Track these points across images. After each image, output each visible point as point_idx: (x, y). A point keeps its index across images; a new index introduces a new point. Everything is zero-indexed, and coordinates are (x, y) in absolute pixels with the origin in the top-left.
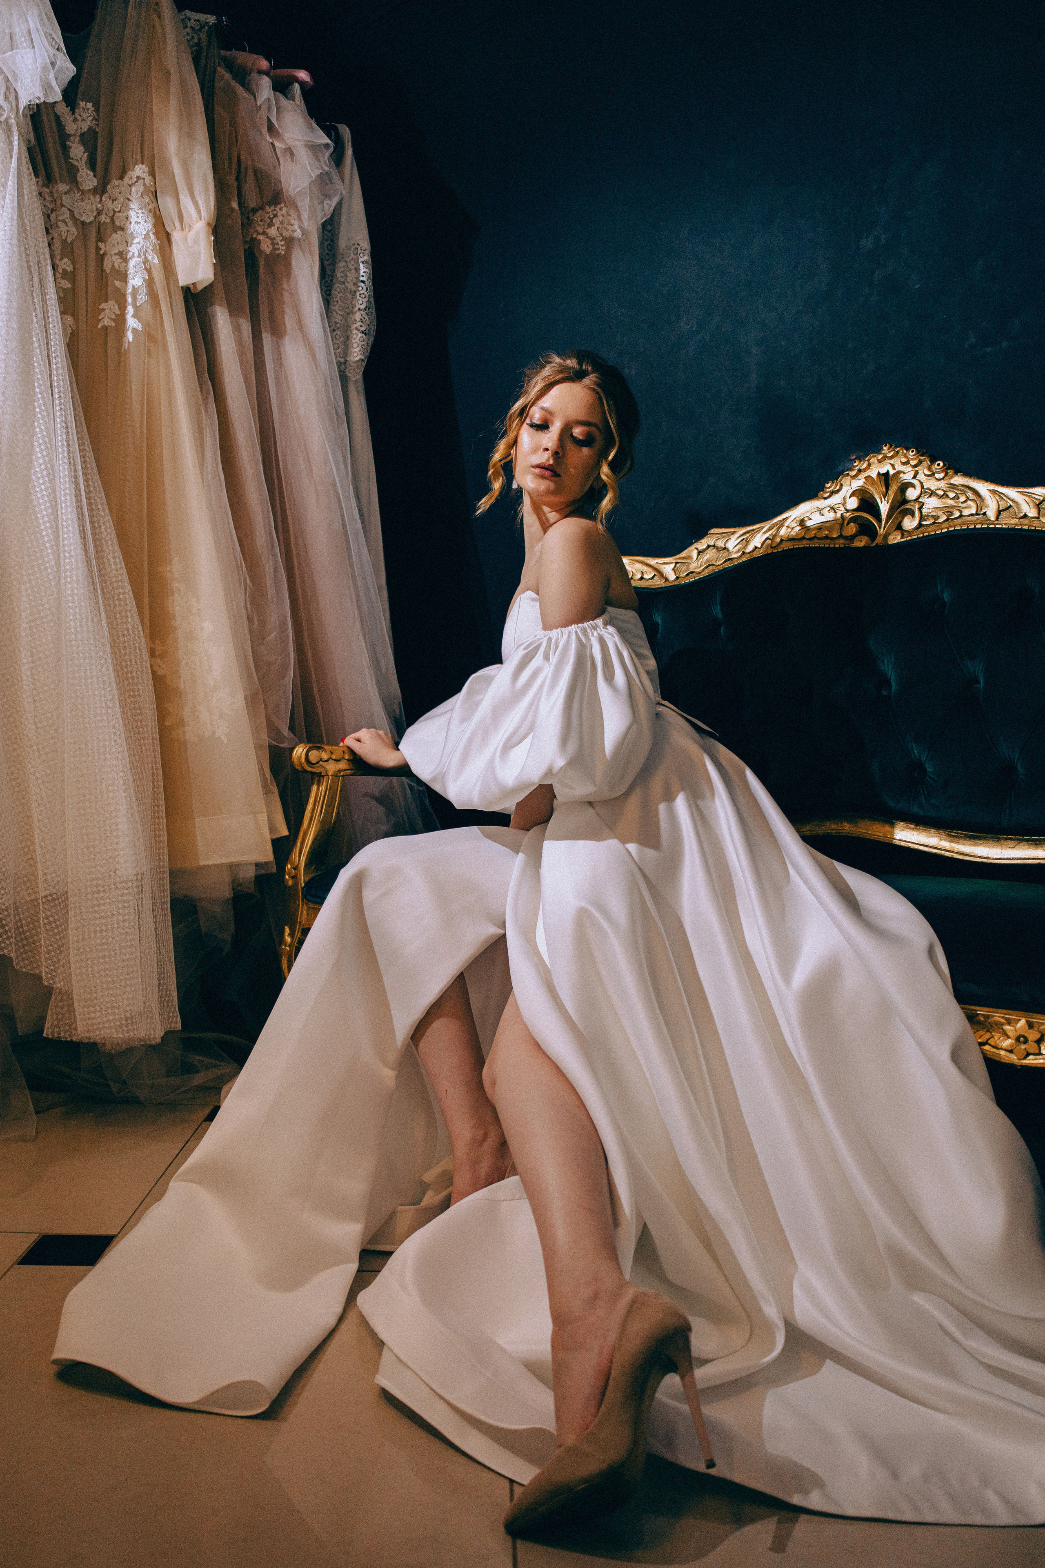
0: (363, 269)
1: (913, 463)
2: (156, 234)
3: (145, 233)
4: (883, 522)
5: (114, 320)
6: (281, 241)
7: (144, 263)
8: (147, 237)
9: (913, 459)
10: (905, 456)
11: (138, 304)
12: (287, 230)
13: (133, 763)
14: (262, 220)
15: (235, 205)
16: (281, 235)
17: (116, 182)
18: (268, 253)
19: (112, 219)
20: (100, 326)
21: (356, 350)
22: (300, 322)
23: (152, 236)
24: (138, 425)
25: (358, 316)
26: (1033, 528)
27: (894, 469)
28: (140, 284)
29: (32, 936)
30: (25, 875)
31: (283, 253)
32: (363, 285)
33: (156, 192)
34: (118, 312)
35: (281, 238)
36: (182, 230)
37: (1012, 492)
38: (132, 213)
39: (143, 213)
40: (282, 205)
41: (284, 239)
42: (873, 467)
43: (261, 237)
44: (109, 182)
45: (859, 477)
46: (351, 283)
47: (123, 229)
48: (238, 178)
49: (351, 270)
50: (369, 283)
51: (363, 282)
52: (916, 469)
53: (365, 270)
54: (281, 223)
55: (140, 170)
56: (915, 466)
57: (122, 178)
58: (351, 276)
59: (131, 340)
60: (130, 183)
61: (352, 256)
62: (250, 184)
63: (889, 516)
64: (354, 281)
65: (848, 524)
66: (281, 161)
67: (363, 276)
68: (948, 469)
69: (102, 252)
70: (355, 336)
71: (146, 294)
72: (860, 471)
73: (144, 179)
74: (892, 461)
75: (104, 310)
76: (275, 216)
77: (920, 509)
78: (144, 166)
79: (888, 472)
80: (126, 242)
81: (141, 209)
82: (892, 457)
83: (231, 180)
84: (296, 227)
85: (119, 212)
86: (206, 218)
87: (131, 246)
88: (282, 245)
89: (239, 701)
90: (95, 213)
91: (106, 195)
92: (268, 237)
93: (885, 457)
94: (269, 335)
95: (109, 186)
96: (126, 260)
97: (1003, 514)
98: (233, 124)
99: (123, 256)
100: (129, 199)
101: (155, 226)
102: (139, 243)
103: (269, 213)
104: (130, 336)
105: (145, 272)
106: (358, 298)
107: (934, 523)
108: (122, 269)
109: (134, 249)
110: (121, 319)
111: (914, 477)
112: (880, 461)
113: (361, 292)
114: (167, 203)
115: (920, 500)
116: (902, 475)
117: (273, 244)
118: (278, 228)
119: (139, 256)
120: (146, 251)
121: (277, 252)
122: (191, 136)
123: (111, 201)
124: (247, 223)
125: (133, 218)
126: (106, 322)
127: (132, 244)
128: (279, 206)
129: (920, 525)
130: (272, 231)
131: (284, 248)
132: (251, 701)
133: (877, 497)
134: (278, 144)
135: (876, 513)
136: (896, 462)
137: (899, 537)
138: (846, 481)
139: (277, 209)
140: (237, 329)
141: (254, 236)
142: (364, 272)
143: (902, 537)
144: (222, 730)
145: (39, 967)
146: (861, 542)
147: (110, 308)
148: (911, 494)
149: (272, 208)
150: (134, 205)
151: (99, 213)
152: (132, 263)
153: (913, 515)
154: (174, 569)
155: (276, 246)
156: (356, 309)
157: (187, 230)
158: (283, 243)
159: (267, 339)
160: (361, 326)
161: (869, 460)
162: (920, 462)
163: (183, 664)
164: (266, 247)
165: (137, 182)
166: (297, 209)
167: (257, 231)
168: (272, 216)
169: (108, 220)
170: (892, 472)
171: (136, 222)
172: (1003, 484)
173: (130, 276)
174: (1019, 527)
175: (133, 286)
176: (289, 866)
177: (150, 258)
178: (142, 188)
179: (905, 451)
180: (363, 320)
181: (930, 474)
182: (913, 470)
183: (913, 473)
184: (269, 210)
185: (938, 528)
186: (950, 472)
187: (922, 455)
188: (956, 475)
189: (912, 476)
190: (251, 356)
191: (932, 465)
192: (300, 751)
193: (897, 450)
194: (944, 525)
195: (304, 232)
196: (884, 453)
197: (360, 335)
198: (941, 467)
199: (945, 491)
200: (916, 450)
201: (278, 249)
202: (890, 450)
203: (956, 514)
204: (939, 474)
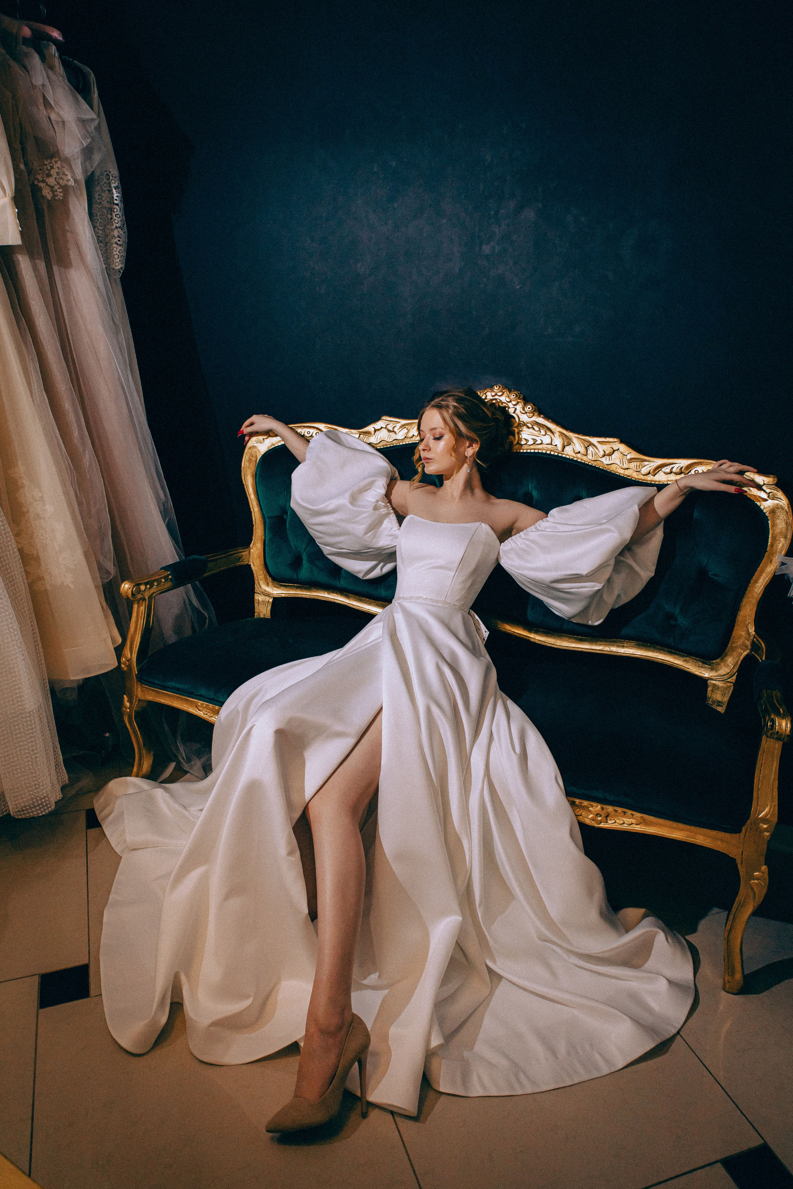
0: (116, 194)
1: (514, 403)
6: (58, 189)
9: (513, 400)
10: (509, 397)
12: (63, 180)
14: (40, 170)
16: (58, 183)
18: (49, 198)
21: (118, 260)
22: (80, 255)
25: (115, 233)
26: (584, 462)
31: (62, 198)
32: (117, 207)
35: (59, 187)
37: (572, 435)
40: (57, 159)
41: (61, 187)
43: (42, 185)
46: (106, 202)
49: (105, 191)
50: (121, 205)
51: (117, 205)
52: (515, 407)
54: (58, 173)
56: (514, 405)
58: (105, 195)
61: (105, 180)
64: (108, 199)
66: (56, 130)
67: (116, 200)
68: (535, 411)
70: (115, 249)
76: (52, 168)
82: (500, 396)
83: (17, 145)
84: (69, 177)
86: (10, 195)
88: (60, 192)
89: (79, 555)
92: (47, 185)
93: (495, 395)
94: (58, 267)
97: (567, 448)
98: (15, 98)
103: (46, 165)
106: (114, 217)
107: (526, 444)
111: (514, 413)
112: (492, 396)
113: (116, 213)
117: (53, 191)
118: (55, 178)
121: (57, 198)
128: (54, 160)
130: (51, 181)
131: (62, 194)
134: (53, 116)
136: (503, 399)
139: (53, 162)
140: (35, 269)
141: (37, 184)
142: (117, 196)
144: (69, 580)
149: (49, 161)
154: (20, 468)
155: (56, 193)
156: (114, 227)
158: (61, 190)
160: (119, 241)
161: (485, 393)
162: (518, 403)
164: (46, 193)
166: (71, 167)
167: (38, 179)
168: (49, 168)
172: (567, 429)
174: (576, 459)
176: (126, 660)
179: (509, 392)
180: (120, 236)
181: (524, 412)
182: (513, 406)
183: (514, 409)
184: (46, 162)
185: (528, 448)
186: (536, 414)
187: (519, 398)
188: (540, 417)
189: (513, 411)
190: (48, 288)
191: (525, 406)
192: (126, 587)
193: (504, 391)
194: (532, 447)
195: (76, 181)
196: (495, 391)
197: (119, 248)
198: (531, 409)
199: (532, 426)
200: (514, 393)
201: (57, 195)
202: (499, 390)
203: (539, 442)
204: (529, 413)
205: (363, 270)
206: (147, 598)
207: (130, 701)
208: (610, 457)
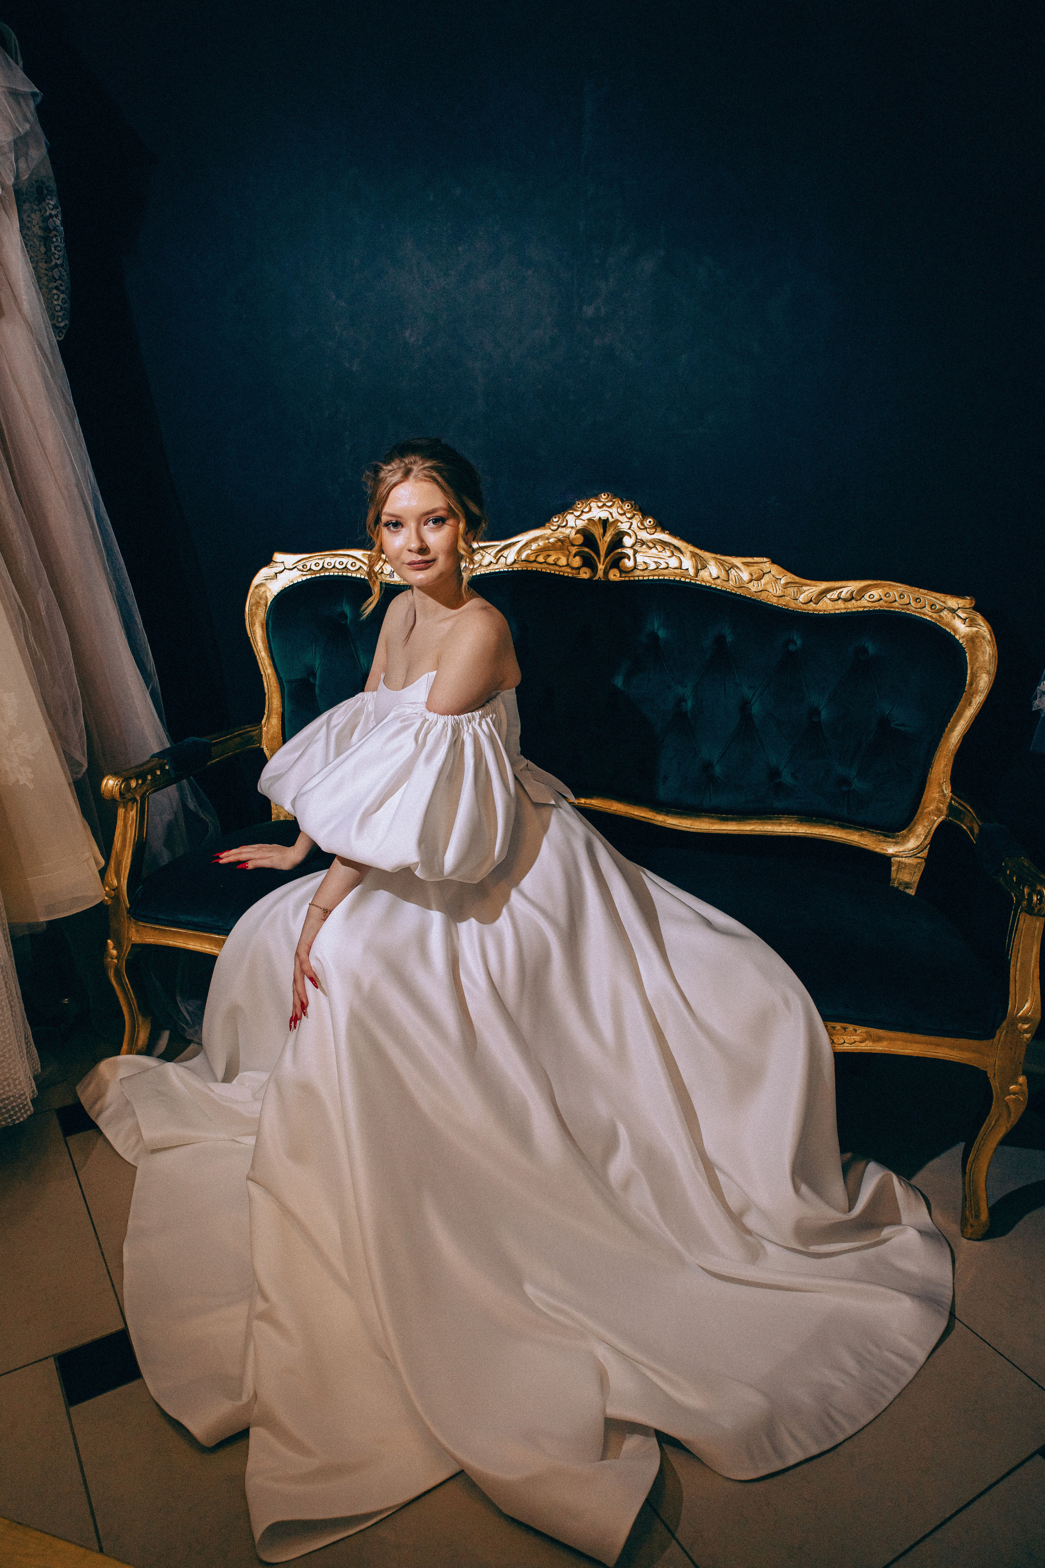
1: (629, 515)
4: (602, 558)
9: (629, 512)
10: (621, 507)
26: (725, 589)
27: (613, 518)
37: (707, 555)
42: (593, 509)
45: (583, 517)
52: (631, 521)
56: (630, 518)
63: (607, 555)
65: (572, 557)
68: (658, 526)
72: (583, 512)
74: (610, 510)
77: (634, 555)
79: (607, 519)
82: (610, 507)
93: (604, 505)
97: (702, 573)
107: (646, 569)
111: (630, 528)
112: (599, 507)
115: (634, 548)
116: (619, 524)
129: (634, 569)
133: (597, 536)
135: (597, 550)
136: (614, 510)
137: (618, 575)
138: (570, 519)
143: (620, 577)
144: (26, 776)
146: (585, 574)
148: (628, 541)
153: (628, 559)
161: (589, 504)
162: (634, 515)
170: (611, 520)
172: (701, 547)
174: (714, 586)
179: (620, 503)
181: (643, 527)
182: (628, 520)
183: (629, 524)
185: (649, 574)
186: (659, 529)
187: (635, 510)
188: (664, 533)
189: (628, 527)
191: (644, 520)
193: (614, 500)
194: (654, 573)
196: (602, 500)
198: (652, 523)
199: (655, 545)
200: (629, 503)
202: (608, 499)
203: (664, 565)
204: (649, 528)
205: (413, 339)
206: (138, 798)
207: (118, 946)
208: (759, 582)
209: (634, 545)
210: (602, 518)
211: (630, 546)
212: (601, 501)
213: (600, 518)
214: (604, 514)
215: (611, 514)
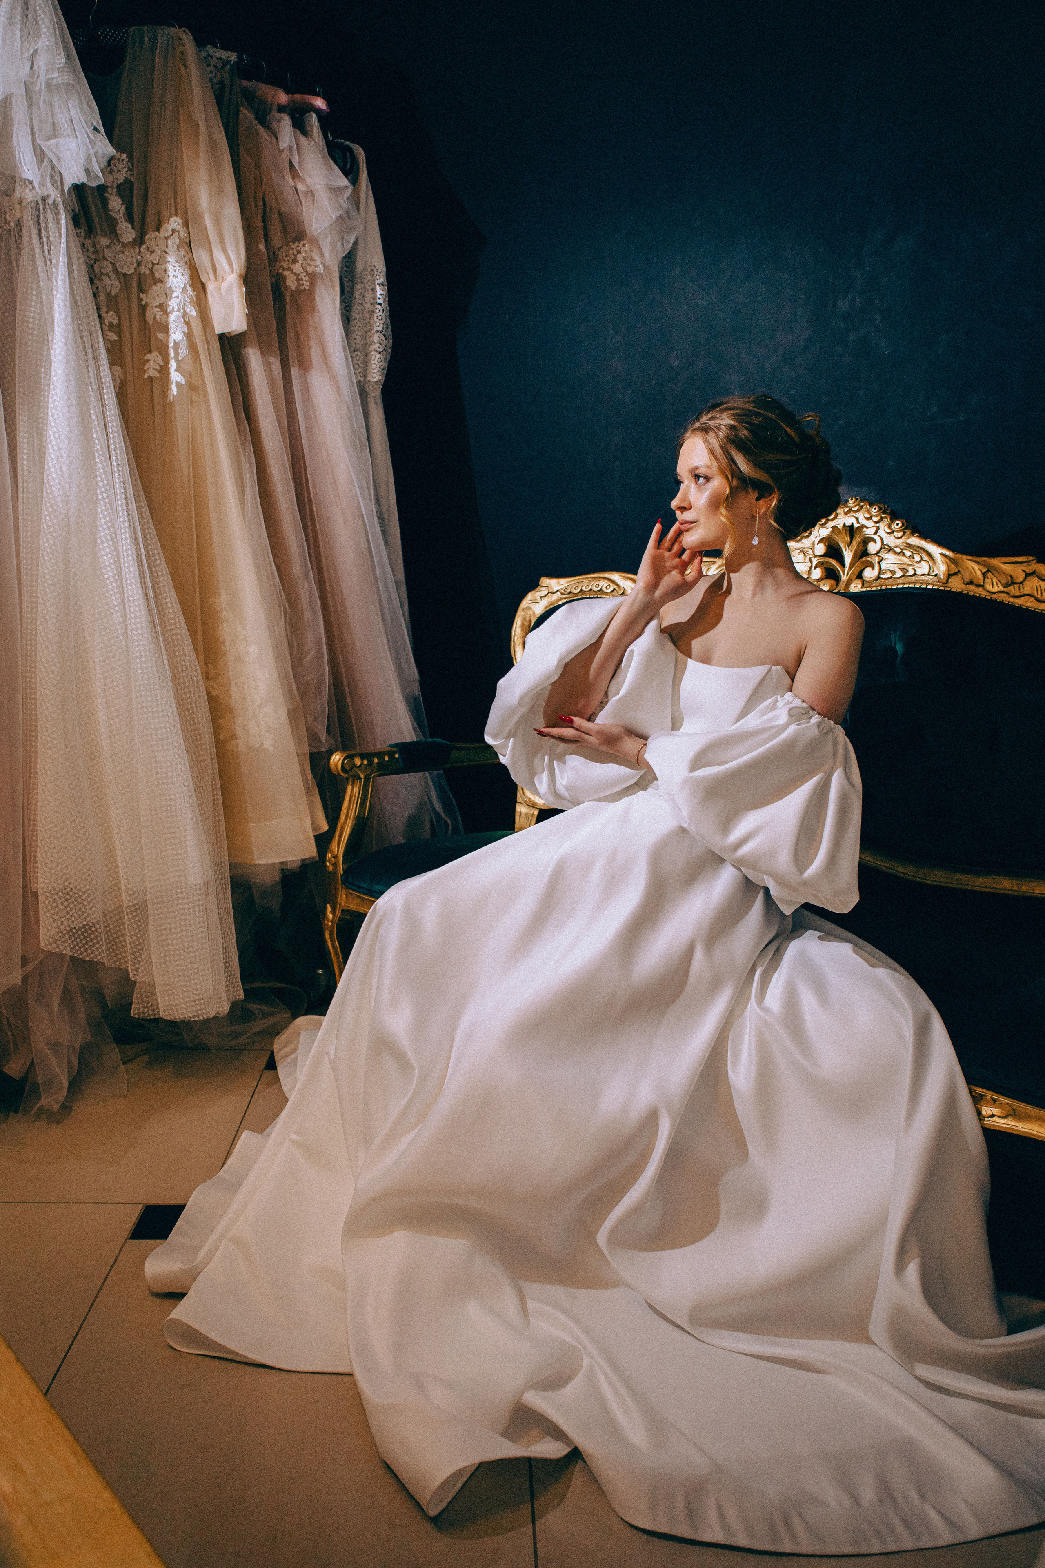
0: (379, 291)
1: (875, 519)
2: (193, 286)
3: (183, 286)
4: (847, 569)
5: (158, 371)
6: (305, 276)
7: (183, 317)
8: (184, 290)
9: (876, 516)
10: (869, 511)
11: (180, 358)
12: (310, 265)
13: (196, 785)
14: (287, 256)
15: (262, 247)
16: (305, 271)
17: (152, 234)
18: (294, 289)
19: (151, 270)
20: (146, 376)
21: (375, 371)
22: (324, 355)
23: (189, 289)
24: (186, 473)
25: (376, 338)
26: (978, 594)
27: (858, 522)
28: (181, 338)
29: (118, 937)
30: (110, 887)
31: (307, 288)
32: (379, 307)
33: (190, 242)
34: (162, 364)
35: (305, 274)
36: (216, 280)
37: (961, 558)
38: (170, 267)
39: (179, 266)
40: (305, 241)
41: (308, 274)
42: (839, 516)
43: (286, 273)
44: (146, 234)
45: (827, 525)
46: (369, 304)
47: (162, 282)
48: (264, 221)
49: (368, 290)
50: (385, 305)
51: (380, 304)
52: (878, 525)
53: (382, 292)
54: (305, 259)
55: (175, 223)
56: (876, 522)
57: (158, 229)
58: (368, 296)
59: (175, 393)
60: (166, 236)
61: (369, 277)
62: (275, 226)
63: (852, 565)
64: (372, 301)
65: (815, 568)
66: (303, 203)
67: (379, 298)
68: (906, 528)
69: (143, 303)
70: (373, 357)
71: (187, 348)
73: (179, 231)
74: (856, 515)
75: (148, 361)
76: (299, 252)
77: (879, 562)
78: (178, 219)
79: (852, 525)
80: (166, 294)
81: (177, 262)
82: (856, 511)
83: (258, 222)
84: (318, 263)
85: (158, 264)
86: (238, 271)
87: (170, 300)
88: (306, 281)
89: (282, 715)
90: (135, 265)
91: (144, 246)
92: (293, 273)
93: (850, 511)
94: (297, 369)
95: (147, 237)
96: (166, 313)
97: (952, 578)
98: (258, 167)
99: (163, 308)
100: (166, 252)
101: (192, 278)
102: (177, 297)
103: (293, 249)
104: (174, 389)
105: (185, 325)
106: (376, 319)
107: (891, 577)
108: (163, 321)
109: (173, 304)
110: (164, 370)
111: (876, 533)
112: (846, 513)
113: (379, 314)
114: (201, 256)
115: (880, 554)
116: (865, 529)
117: (298, 280)
118: (302, 264)
119: (179, 310)
120: (185, 304)
121: (302, 288)
122: (220, 190)
123: (149, 253)
124: (273, 258)
125: (171, 273)
126: (152, 373)
127: (171, 298)
128: (302, 242)
129: (879, 578)
130: (297, 268)
131: (308, 283)
132: (293, 715)
133: (842, 545)
134: (300, 187)
135: (841, 560)
136: (861, 516)
137: (860, 586)
139: (301, 245)
140: (268, 365)
141: (280, 271)
142: (381, 295)
143: (863, 586)
144: (269, 742)
145: (126, 962)
147: (154, 359)
148: (873, 548)
149: (296, 244)
150: (171, 259)
151: (139, 264)
152: (172, 317)
153: (873, 568)
154: (222, 600)
155: (301, 282)
156: (374, 330)
157: (221, 280)
158: (307, 278)
159: (295, 371)
160: (378, 347)
162: (882, 519)
163: (233, 684)
164: (291, 282)
165: (172, 235)
166: (320, 248)
167: (283, 266)
168: (296, 253)
169: (148, 272)
170: (856, 525)
171: (174, 276)
172: (953, 549)
173: (171, 331)
174: (966, 592)
175: (175, 341)
176: (330, 855)
177: (188, 310)
178: (177, 240)
179: (868, 507)
180: (381, 342)
181: (890, 531)
182: (875, 525)
183: (875, 529)
184: (293, 246)
185: (894, 582)
186: (908, 532)
187: (884, 513)
188: (913, 535)
189: (874, 532)
190: (281, 391)
191: (891, 523)
192: (337, 759)
193: (862, 505)
194: (900, 581)
195: (326, 267)
196: (850, 506)
197: (378, 356)
198: (900, 525)
199: (902, 550)
200: (878, 507)
201: (303, 285)
202: (856, 504)
203: (911, 572)
204: (897, 532)
205: (677, 363)
206: (362, 777)
207: (335, 910)
208: (1021, 585)
209: (879, 552)
210: (847, 525)
211: (875, 552)
212: (847, 507)
213: (844, 524)
214: (850, 520)
215: (857, 519)
